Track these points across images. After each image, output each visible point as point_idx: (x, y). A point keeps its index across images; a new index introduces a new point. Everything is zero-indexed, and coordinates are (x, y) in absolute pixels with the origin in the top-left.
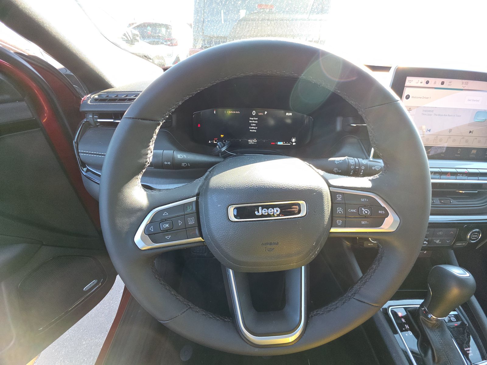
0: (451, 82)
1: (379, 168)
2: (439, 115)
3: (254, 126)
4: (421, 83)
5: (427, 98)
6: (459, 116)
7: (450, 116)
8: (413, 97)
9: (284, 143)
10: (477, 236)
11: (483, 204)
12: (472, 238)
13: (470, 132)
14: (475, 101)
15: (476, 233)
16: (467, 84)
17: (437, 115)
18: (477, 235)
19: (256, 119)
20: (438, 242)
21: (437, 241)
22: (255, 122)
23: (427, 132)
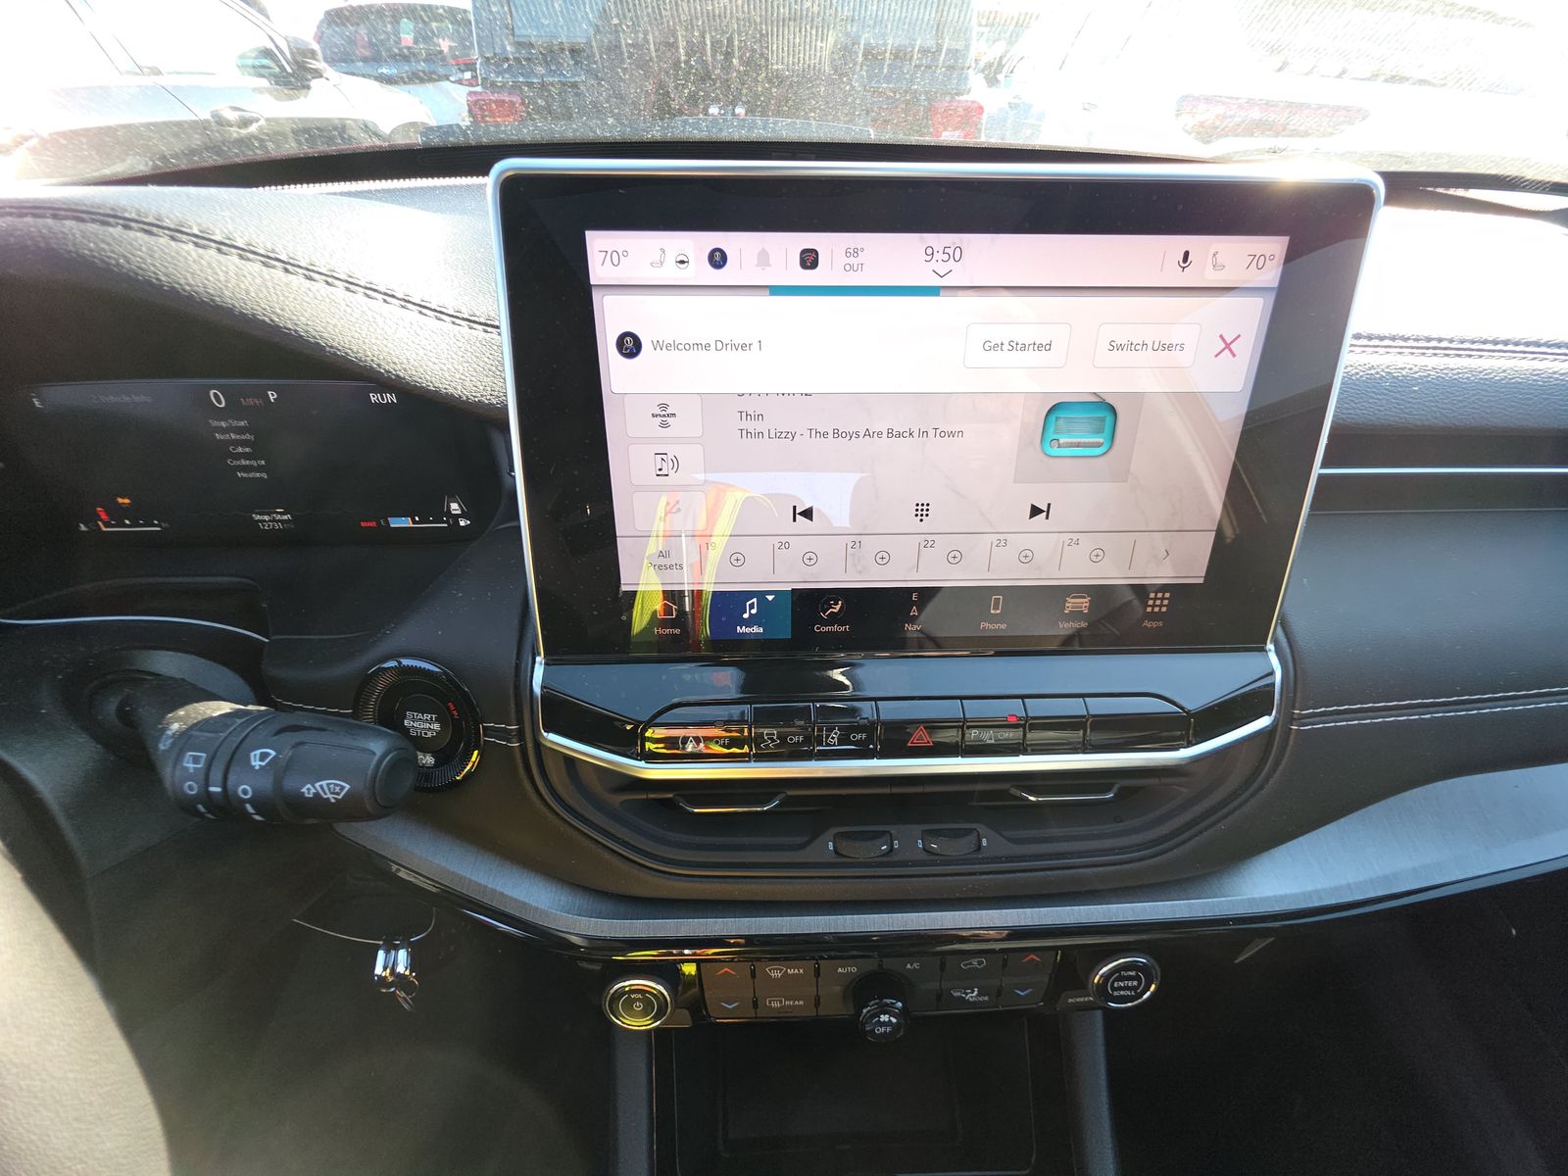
0: (856, 252)
1: (342, 788)
2: (837, 433)
3: (246, 456)
4: (682, 262)
5: (743, 347)
6: (951, 434)
7: (899, 435)
8: (657, 345)
9: (417, 523)
10: (1135, 983)
11: (1154, 850)
12: (1115, 993)
13: (1035, 511)
14: (1024, 347)
15: (1133, 973)
16: (956, 255)
17: (825, 435)
18: (1137, 978)
19: (242, 424)
20: (972, 995)
21: (967, 994)
22: (243, 437)
23: (794, 520)
